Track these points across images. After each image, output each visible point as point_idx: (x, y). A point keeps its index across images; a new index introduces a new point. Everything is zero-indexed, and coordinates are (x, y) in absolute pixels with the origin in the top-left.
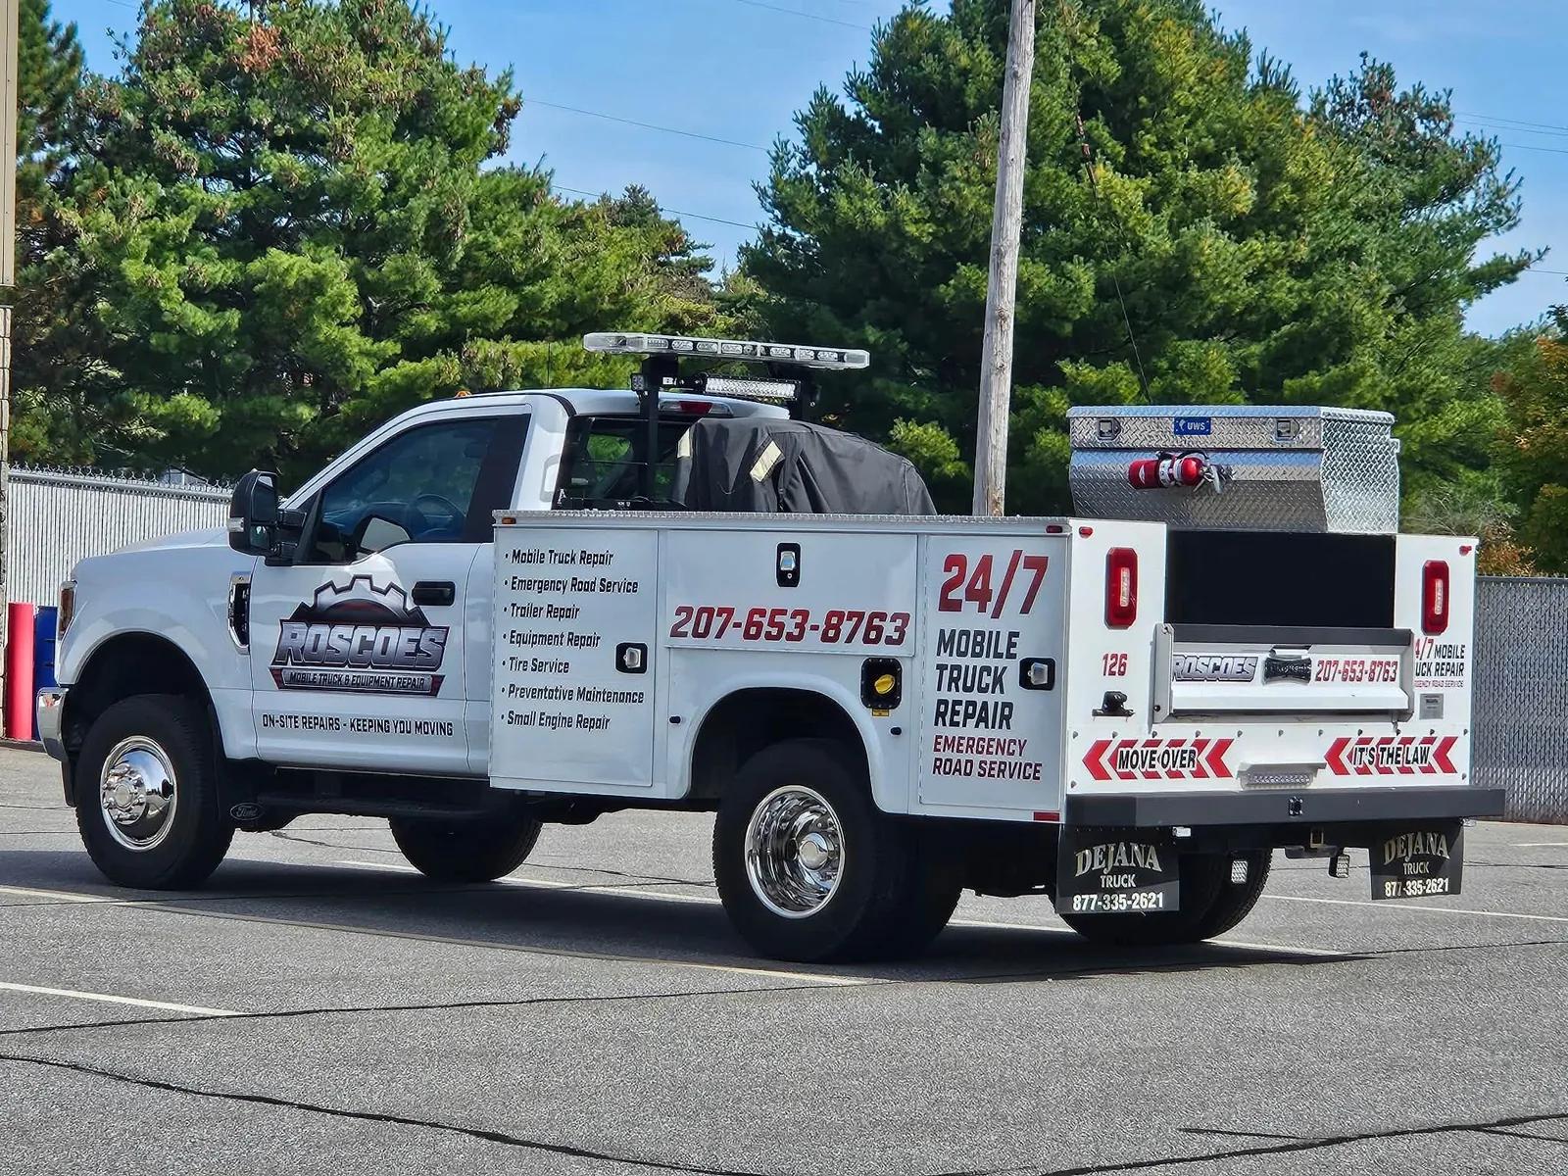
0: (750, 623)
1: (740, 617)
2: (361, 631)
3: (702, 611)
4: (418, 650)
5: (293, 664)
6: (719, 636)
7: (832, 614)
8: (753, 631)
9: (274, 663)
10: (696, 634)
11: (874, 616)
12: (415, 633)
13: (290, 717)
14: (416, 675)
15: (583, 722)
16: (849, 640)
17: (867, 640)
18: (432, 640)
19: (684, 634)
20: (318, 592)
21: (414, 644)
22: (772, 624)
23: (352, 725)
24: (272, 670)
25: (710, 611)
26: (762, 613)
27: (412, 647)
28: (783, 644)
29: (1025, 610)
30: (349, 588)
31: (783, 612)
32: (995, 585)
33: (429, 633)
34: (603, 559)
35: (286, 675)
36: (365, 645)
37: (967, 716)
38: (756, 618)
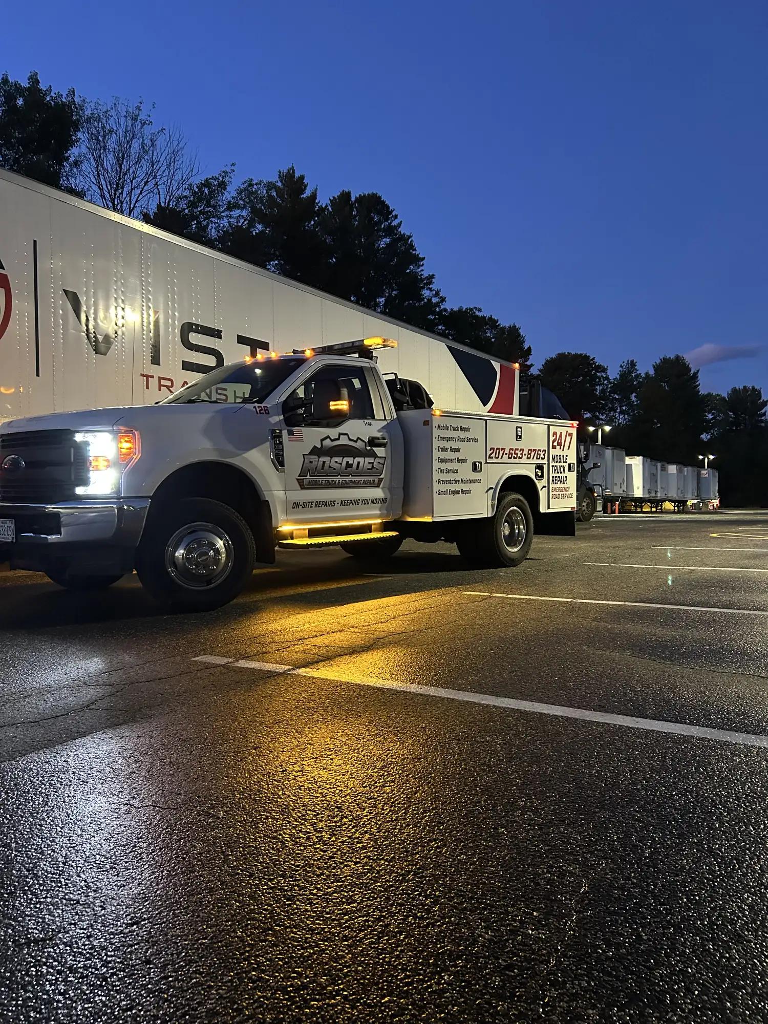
0: (510, 453)
1: (507, 451)
2: (346, 459)
3: (497, 449)
4: (373, 467)
5: (310, 476)
6: (501, 458)
7: (529, 450)
8: (510, 456)
9: (299, 476)
10: (496, 458)
11: (539, 450)
12: (371, 460)
13: (309, 502)
14: (371, 478)
15: (463, 492)
16: (533, 459)
17: (537, 458)
18: (379, 463)
19: (492, 458)
20: (322, 440)
21: (371, 465)
22: (515, 453)
23: (342, 503)
24: (297, 480)
25: (499, 449)
26: (512, 449)
27: (370, 466)
28: (517, 461)
29: (569, 449)
30: (338, 439)
31: (518, 449)
32: (563, 442)
33: (377, 460)
34: (467, 430)
35: (306, 482)
36: (349, 465)
37: (558, 481)
38: (511, 451)
